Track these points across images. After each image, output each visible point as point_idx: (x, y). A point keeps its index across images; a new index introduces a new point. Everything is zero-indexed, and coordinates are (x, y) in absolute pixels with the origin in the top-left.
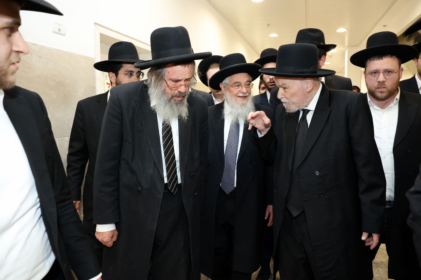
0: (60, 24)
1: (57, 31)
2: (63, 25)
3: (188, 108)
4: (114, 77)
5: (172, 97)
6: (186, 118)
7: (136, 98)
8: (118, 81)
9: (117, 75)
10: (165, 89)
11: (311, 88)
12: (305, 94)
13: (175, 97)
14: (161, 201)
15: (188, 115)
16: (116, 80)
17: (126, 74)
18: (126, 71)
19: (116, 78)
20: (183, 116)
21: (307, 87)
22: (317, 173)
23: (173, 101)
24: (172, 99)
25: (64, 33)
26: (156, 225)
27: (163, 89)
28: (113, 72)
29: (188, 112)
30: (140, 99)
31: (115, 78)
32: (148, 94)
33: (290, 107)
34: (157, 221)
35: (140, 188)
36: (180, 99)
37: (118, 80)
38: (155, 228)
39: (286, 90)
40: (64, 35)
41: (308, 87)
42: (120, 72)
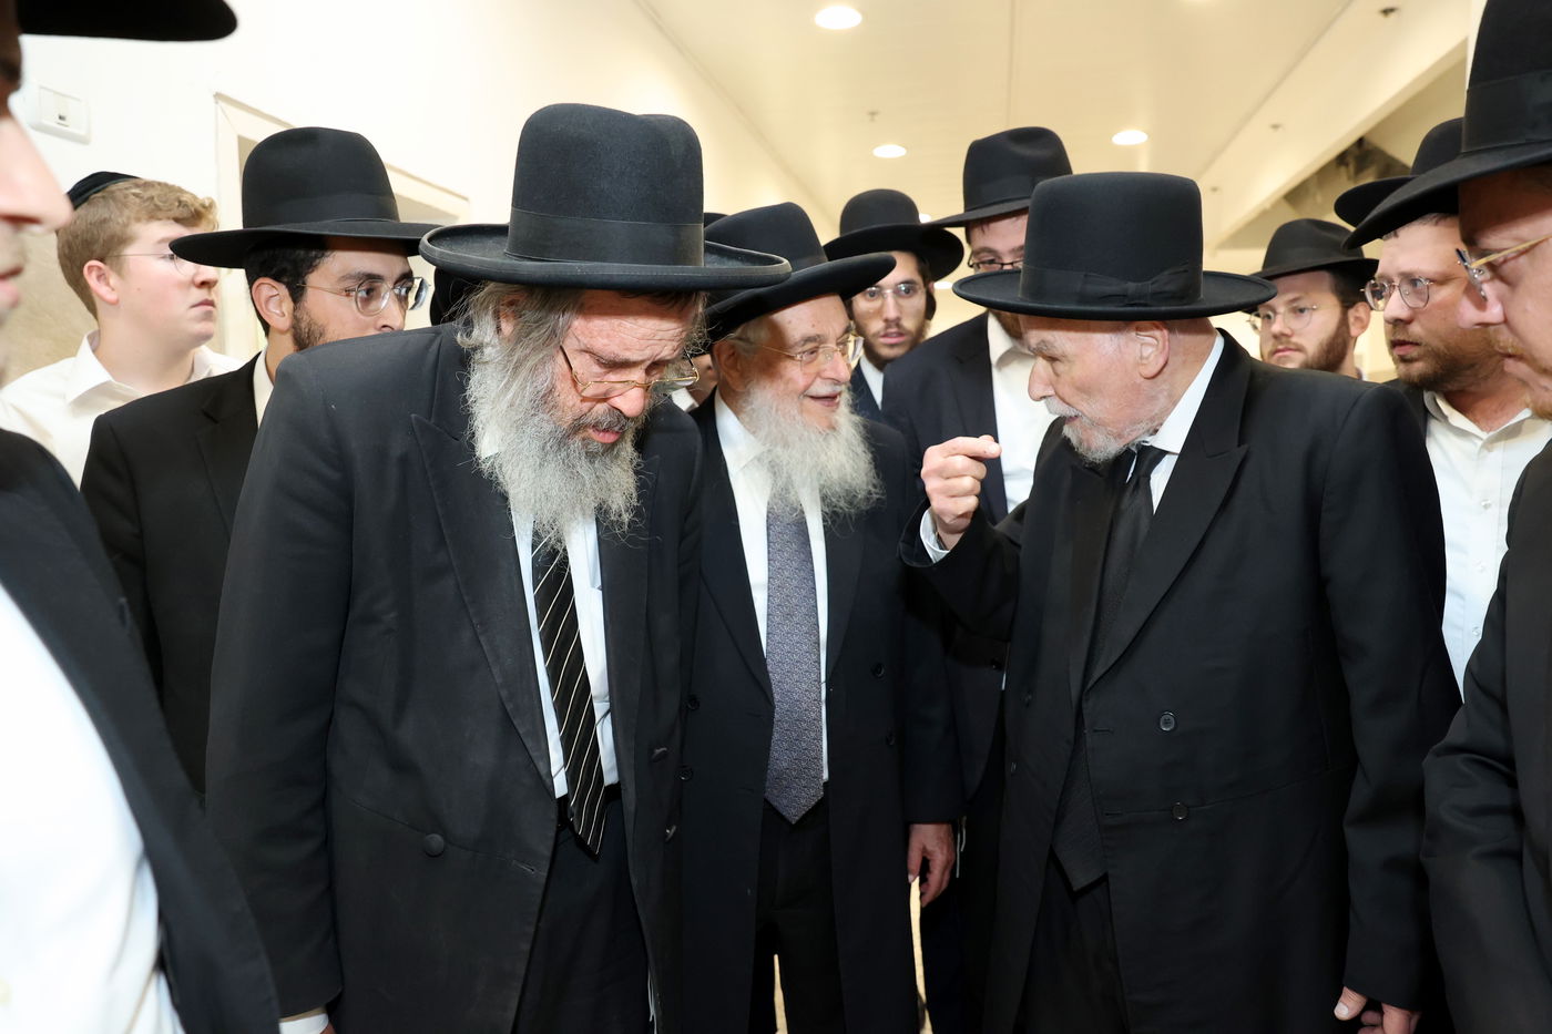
0: (63, 95)
1: (52, 122)
2: (79, 100)
3: (636, 473)
4: (281, 302)
5: (578, 427)
6: (626, 517)
7: (413, 415)
8: (303, 325)
9: (297, 293)
10: (554, 387)
11: (1161, 362)
12: (1136, 388)
13: (591, 431)
14: (539, 892)
15: (635, 502)
16: (295, 317)
17: (348, 292)
18: (344, 278)
19: (294, 310)
20: (614, 507)
21: (1141, 358)
22: (1167, 723)
23: (576, 442)
24: (575, 433)
25: (82, 133)
26: (514, 1004)
27: (542, 383)
28: (277, 278)
29: (638, 488)
30: (433, 421)
31: (288, 305)
32: (465, 401)
33: (1088, 441)
34: (518, 985)
35: (436, 840)
36: (610, 438)
37: (305, 317)
38: (511, 1015)
39: (1060, 367)
40: (82, 141)
41: (1147, 358)
42: (314, 279)
